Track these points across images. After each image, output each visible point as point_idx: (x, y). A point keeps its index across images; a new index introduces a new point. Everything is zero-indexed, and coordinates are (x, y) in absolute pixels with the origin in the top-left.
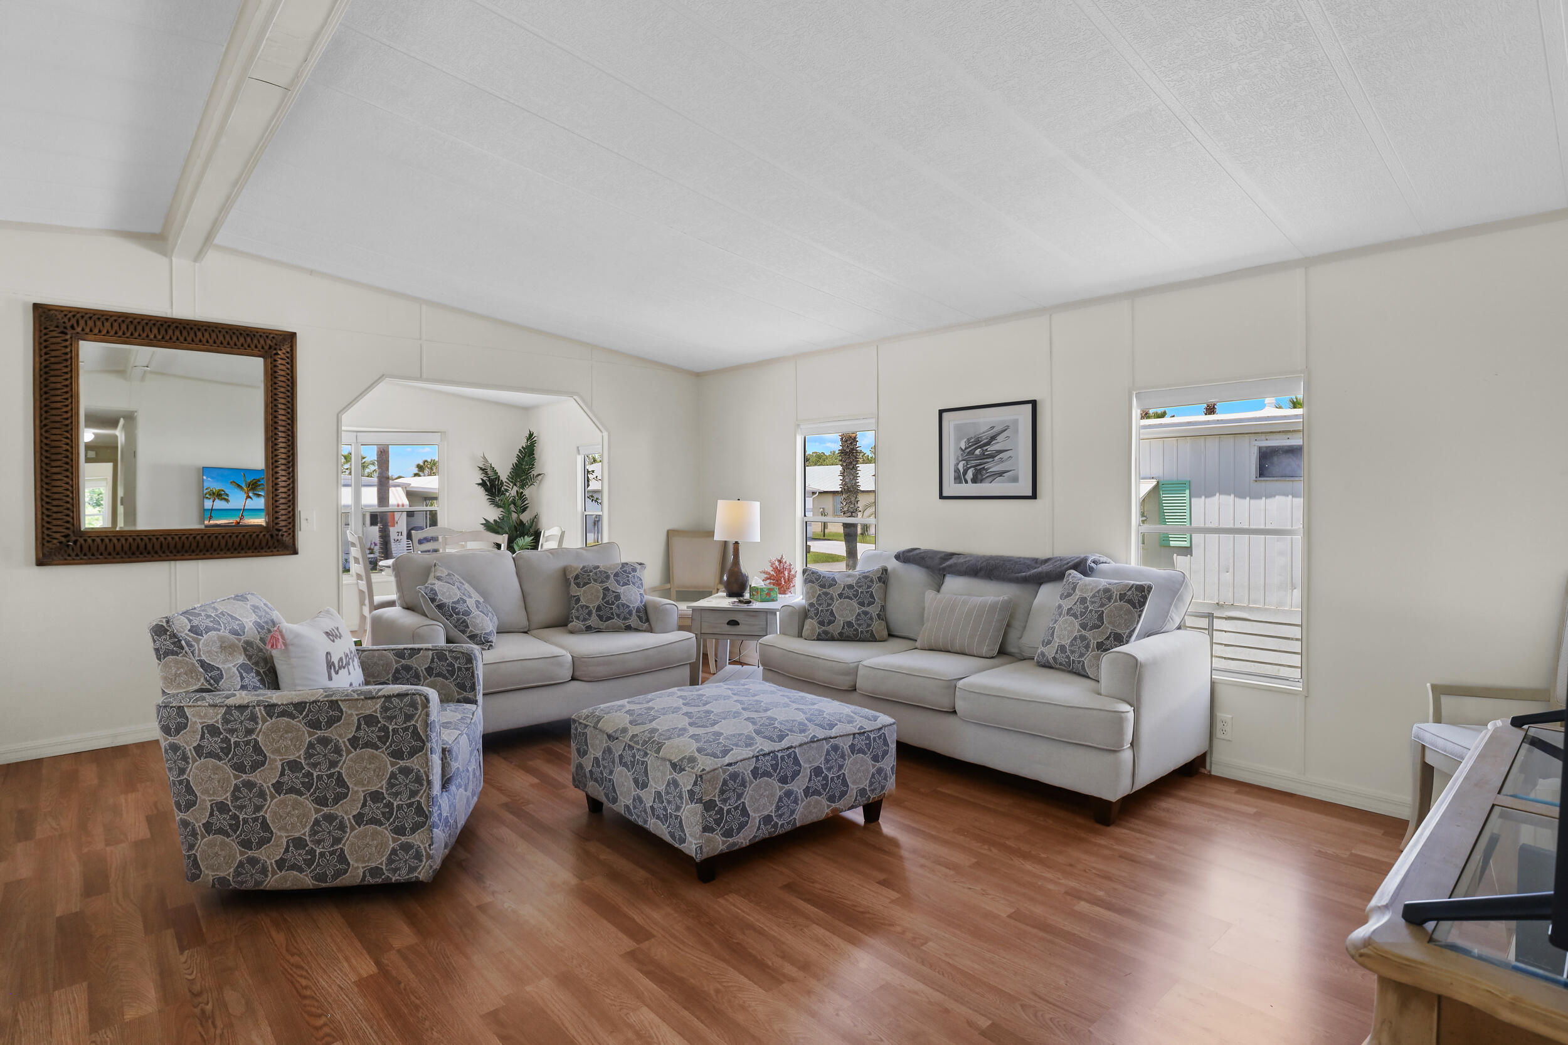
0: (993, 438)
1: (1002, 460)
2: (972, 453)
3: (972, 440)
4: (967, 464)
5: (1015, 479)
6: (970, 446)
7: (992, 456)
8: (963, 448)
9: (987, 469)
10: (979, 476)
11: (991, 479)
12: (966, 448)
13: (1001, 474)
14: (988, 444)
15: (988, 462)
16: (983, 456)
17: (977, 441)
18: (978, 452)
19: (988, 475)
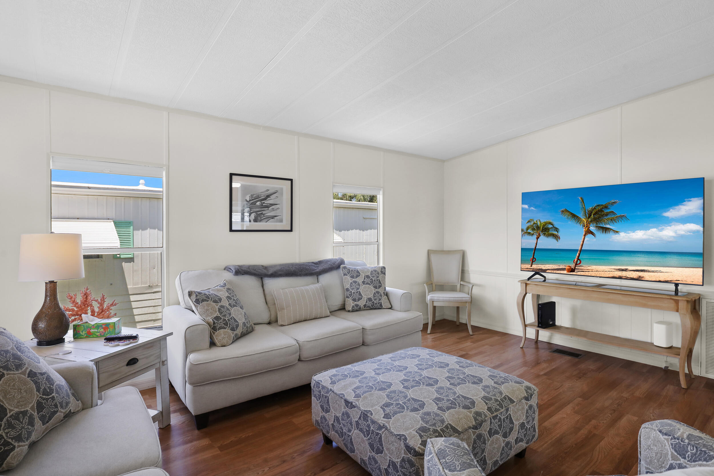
0: (268, 196)
1: (273, 210)
2: (254, 203)
3: (254, 196)
4: (251, 210)
5: (281, 221)
6: (253, 200)
7: (267, 207)
8: (248, 200)
9: (264, 214)
10: (259, 218)
11: (266, 220)
12: (250, 200)
13: (273, 217)
14: (265, 199)
15: (264, 210)
16: (263, 206)
17: (258, 197)
18: (258, 203)
19: (265, 217)
